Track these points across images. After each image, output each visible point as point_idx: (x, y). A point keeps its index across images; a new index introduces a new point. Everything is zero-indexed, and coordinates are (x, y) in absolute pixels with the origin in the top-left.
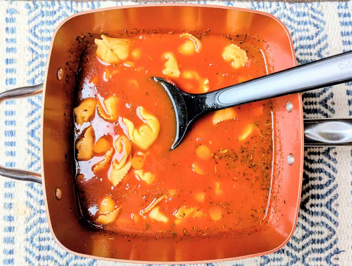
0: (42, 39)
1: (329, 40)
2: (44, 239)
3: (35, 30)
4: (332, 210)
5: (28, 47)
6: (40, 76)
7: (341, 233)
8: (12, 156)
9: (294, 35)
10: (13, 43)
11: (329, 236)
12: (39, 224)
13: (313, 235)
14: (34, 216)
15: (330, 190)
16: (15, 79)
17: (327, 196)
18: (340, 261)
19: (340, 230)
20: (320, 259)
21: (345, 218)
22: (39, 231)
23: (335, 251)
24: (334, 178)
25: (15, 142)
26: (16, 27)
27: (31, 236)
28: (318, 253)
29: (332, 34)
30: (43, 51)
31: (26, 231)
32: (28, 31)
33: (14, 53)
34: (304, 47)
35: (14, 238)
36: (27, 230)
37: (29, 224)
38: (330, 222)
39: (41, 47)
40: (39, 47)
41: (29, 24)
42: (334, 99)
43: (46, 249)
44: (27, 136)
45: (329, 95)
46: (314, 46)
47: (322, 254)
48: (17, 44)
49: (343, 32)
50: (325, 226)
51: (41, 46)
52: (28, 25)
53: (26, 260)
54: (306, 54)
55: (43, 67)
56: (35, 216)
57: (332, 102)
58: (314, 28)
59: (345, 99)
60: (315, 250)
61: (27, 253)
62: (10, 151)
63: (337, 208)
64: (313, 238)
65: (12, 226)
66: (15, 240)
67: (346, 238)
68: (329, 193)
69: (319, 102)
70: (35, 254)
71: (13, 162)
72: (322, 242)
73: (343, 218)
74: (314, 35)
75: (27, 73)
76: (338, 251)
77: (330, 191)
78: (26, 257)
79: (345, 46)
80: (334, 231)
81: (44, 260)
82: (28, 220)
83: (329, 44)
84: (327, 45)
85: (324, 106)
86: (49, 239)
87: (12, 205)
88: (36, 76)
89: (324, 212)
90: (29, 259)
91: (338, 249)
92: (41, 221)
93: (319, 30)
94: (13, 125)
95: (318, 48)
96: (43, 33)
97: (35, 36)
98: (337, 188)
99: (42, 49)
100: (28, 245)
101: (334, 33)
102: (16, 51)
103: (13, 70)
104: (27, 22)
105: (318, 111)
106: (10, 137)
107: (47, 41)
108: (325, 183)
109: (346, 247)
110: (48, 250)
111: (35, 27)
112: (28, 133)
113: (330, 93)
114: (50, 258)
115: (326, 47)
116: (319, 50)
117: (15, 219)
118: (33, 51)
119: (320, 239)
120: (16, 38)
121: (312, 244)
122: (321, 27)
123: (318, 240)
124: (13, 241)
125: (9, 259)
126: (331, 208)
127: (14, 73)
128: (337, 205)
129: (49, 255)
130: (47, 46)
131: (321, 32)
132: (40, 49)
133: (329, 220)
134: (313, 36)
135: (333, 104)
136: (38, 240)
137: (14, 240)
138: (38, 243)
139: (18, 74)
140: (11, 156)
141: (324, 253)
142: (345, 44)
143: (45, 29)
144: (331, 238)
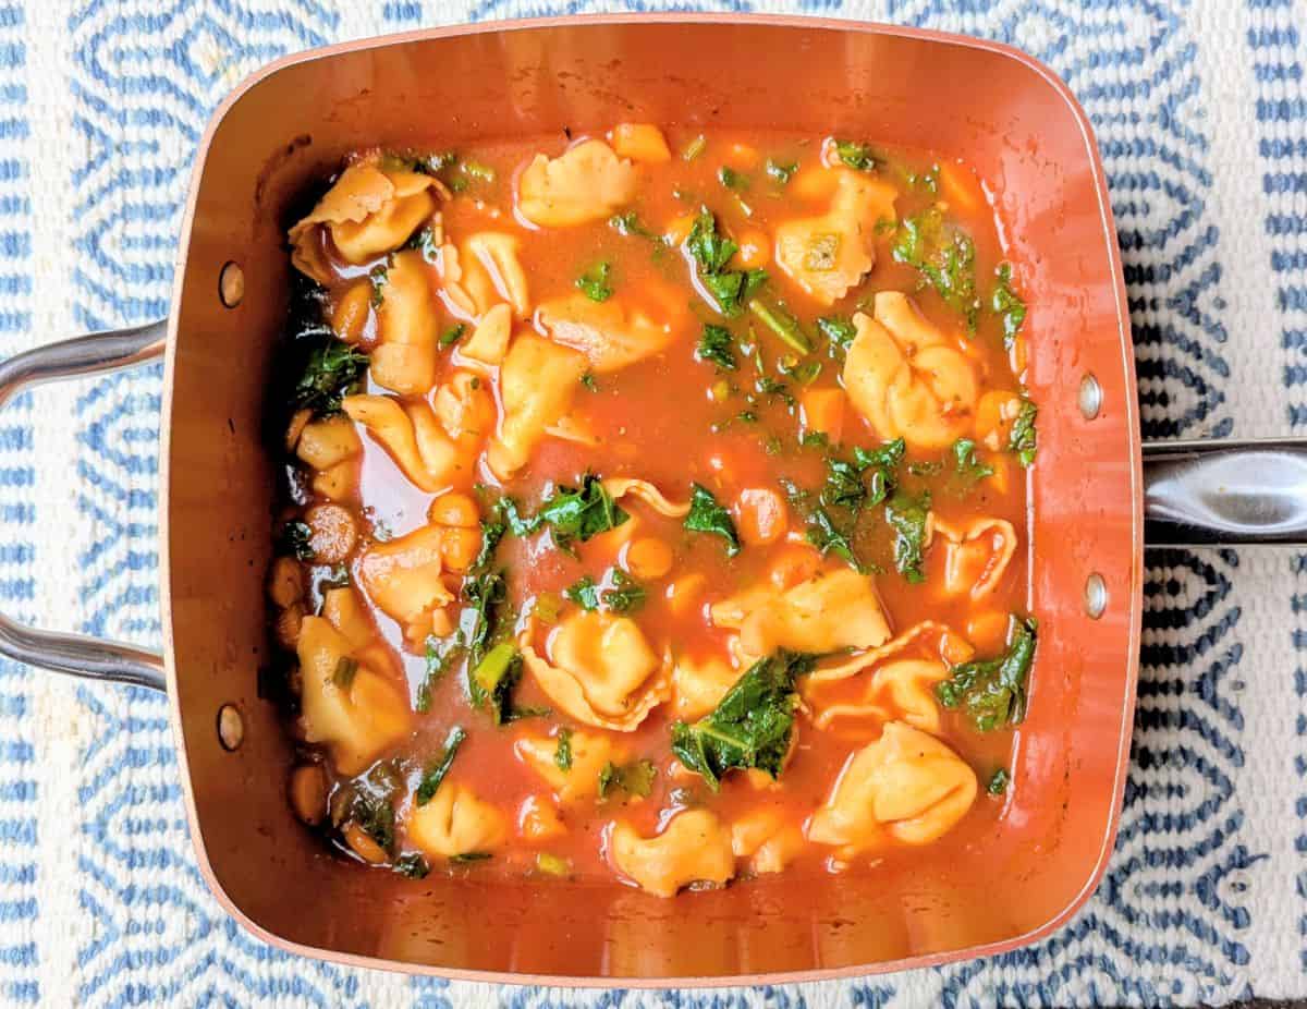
0: (124, 85)
1: (1204, 63)
2: (146, 827)
3: (94, 51)
4: (1221, 705)
5: (72, 113)
6: (119, 223)
7: (1255, 789)
8: (21, 520)
9: (1069, 48)
10: (17, 103)
11: (1210, 802)
12: (126, 770)
13: (1148, 798)
14: (106, 742)
15: (1213, 629)
16: (27, 235)
17: (1202, 655)
18: (1254, 894)
19: (1250, 781)
20: (1177, 889)
21: (1268, 733)
22: (125, 798)
23: (1232, 857)
24: (1228, 587)
25: (31, 471)
26: (24, 39)
27: (99, 817)
28: (1169, 865)
29: (1215, 39)
30: (126, 129)
31: (81, 797)
32: (71, 57)
33: (19, 138)
34: (1108, 91)
35: (35, 822)
36: (84, 793)
37: (89, 772)
38: (1214, 750)
39: (119, 115)
40: (113, 114)
41: (72, 30)
42: (1226, 287)
43: (153, 863)
44: (74, 445)
45: (1204, 274)
46: (1147, 86)
47: (1185, 868)
48: (32, 106)
49: (1257, 32)
50: (1195, 763)
51: (120, 109)
52: (68, 33)
53: (83, 905)
54: (1115, 119)
55: (129, 191)
56: (112, 741)
57: (1217, 298)
58: (1145, 16)
59: (1268, 286)
60: (1157, 858)
61: (86, 878)
62: (14, 503)
63: (1238, 695)
64: (1151, 812)
65: (27, 779)
66: (39, 829)
67: (1276, 807)
68: (1208, 641)
69: (1169, 300)
70: (114, 881)
71: (24, 544)
72: (1183, 824)
73: (1262, 733)
74: (1146, 44)
75: (71, 212)
76: (1244, 858)
77: (1212, 636)
78: (82, 892)
79: (1265, 83)
80: (1229, 782)
81: (148, 900)
82: (86, 755)
83: (1204, 76)
84: (1196, 79)
85: (1188, 315)
86: (165, 827)
87: (27, 704)
88: (105, 225)
89: (1191, 711)
90: (92, 899)
91: (1242, 850)
92: (135, 758)
93: (1163, 24)
94: (23, 409)
95: (1162, 91)
96: (124, 63)
97: (99, 74)
98: (1240, 622)
99: (123, 123)
100: (88, 847)
101: (1222, 36)
102: (28, 133)
103: (17, 201)
104: (63, 23)
105: (1163, 335)
106: (14, 451)
107: (141, 90)
108: (1192, 604)
109: (1276, 839)
110: (163, 867)
111: (97, 39)
112: (79, 437)
113: (1210, 263)
114: (171, 895)
115: (1193, 89)
116: (1165, 101)
117: (38, 752)
118: (89, 129)
119: (1176, 813)
120: (23, 81)
121: (1146, 832)
122: (1172, 13)
123: (1168, 818)
124: (32, 832)
125: (19, 901)
126: (1215, 696)
127: (19, 215)
128: (1240, 685)
129: (165, 883)
130: (141, 109)
131: (1172, 31)
132: (115, 121)
133: (1210, 741)
134: (1140, 51)
135: (1221, 304)
136: (125, 829)
137: (35, 830)
138: (123, 842)
139: (35, 218)
140: (17, 522)
141: (1191, 865)
142: (1266, 77)
143: (132, 47)
144: (1216, 811)
